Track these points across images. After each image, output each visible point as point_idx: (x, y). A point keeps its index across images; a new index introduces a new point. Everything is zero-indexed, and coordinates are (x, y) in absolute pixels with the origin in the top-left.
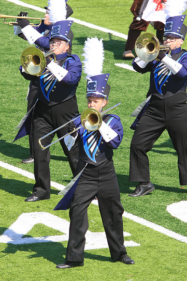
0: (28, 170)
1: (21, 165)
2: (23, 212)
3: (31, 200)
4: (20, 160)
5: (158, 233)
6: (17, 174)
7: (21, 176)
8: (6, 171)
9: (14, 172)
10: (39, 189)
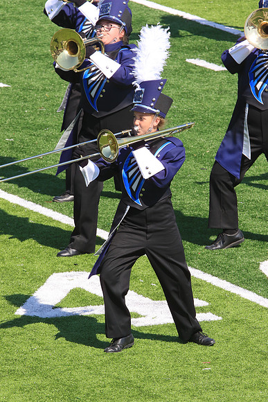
0: (61, 211)
1: (51, 205)
2: (54, 271)
3: (65, 254)
4: (49, 197)
5: (247, 301)
6: (46, 217)
7: (51, 220)
8: (30, 212)
9: (41, 215)
10: (78, 238)
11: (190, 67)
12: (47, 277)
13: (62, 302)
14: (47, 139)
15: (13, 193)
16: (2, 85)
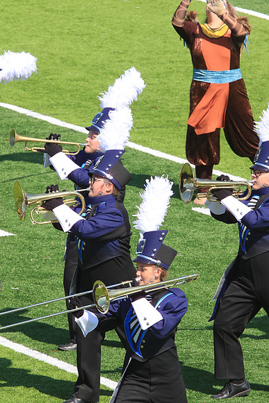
0: (66, 360)
4: (55, 346)
6: (51, 366)
7: (56, 369)
8: (34, 361)
9: (46, 364)
10: (82, 387)
11: (196, 216)
14: (52, 287)
15: (18, 342)
16: (7, 234)
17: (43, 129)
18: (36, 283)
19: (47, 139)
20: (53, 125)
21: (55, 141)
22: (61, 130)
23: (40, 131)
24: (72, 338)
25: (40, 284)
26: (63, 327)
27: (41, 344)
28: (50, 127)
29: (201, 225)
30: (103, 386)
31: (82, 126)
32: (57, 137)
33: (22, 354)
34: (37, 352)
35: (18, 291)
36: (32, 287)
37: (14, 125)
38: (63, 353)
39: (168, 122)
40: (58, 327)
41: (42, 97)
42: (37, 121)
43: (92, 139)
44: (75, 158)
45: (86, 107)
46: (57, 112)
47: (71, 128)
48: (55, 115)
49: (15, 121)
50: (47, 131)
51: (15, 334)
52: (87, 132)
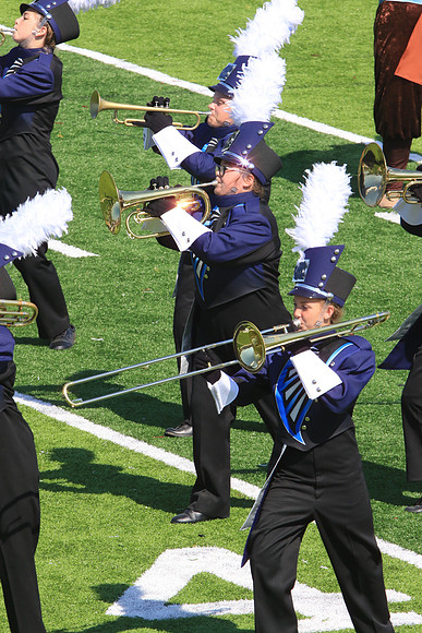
0: (178, 451)
1: (162, 441)
2: (167, 546)
3: (185, 520)
4: (160, 429)
6: (154, 460)
7: (162, 465)
8: (128, 453)
9: (146, 457)
10: (203, 494)
11: (381, 225)
12: (155, 554)
13: (179, 594)
14: (156, 338)
15: (103, 424)
16: (85, 254)
17: (141, 88)
18: (130, 332)
19: (148, 105)
20: (157, 82)
21: (161, 109)
22: (170, 90)
23: (136, 92)
24: (187, 417)
25: (136, 332)
26: (172, 400)
27: (139, 427)
28: (152, 87)
29: (389, 240)
30: (236, 492)
31: (202, 84)
32: (164, 102)
33: (109, 443)
34: (132, 439)
35: (102, 344)
36: (124, 337)
37: (96, 84)
38: (172, 440)
39: (337, 77)
40: (164, 400)
41: (140, 38)
42: (131, 76)
43: (219, 104)
44: (192, 136)
45: (209, 55)
46: (163, 62)
47: (184, 87)
48: (159, 67)
49: (98, 76)
50: (147, 92)
51: (98, 410)
52: (212, 94)
